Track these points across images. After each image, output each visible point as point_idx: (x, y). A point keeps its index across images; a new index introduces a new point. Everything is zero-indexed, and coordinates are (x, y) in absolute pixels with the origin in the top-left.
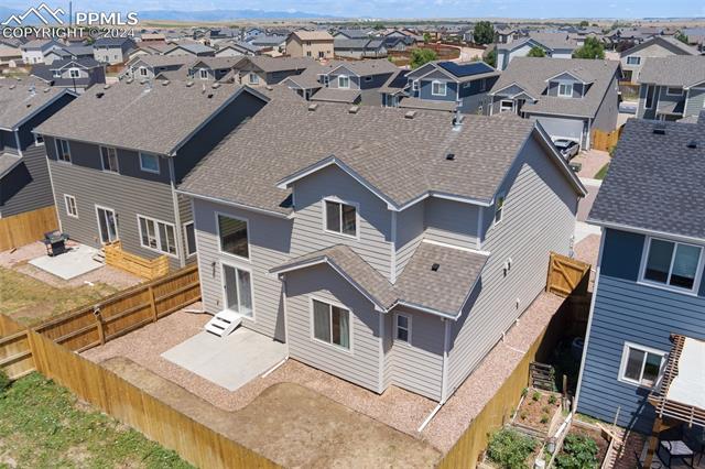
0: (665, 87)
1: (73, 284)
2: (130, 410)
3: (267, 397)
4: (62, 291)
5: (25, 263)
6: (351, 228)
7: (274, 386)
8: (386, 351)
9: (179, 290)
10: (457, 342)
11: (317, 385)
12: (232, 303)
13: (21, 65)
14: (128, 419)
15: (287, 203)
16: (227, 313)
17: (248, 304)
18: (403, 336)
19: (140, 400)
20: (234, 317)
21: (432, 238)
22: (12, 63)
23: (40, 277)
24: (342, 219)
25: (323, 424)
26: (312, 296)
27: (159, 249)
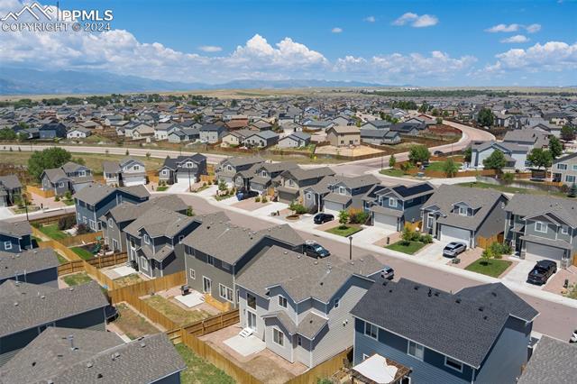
0: (517, 216)
1: (193, 310)
2: (212, 358)
3: (256, 359)
4: (187, 313)
5: (173, 297)
6: (285, 306)
7: (258, 357)
8: (294, 347)
9: (231, 317)
10: (316, 348)
11: (273, 358)
12: (250, 325)
13: (153, 140)
14: (211, 360)
15: (268, 294)
16: (248, 329)
17: (255, 325)
18: (300, 344)
19: (215, 354)
20: (250, 330)
21: (313, 311)
22: (148, 140)
23: (180, 305)
24: (284, 302)
25: (271, 370)
26: (273, 327)
27: (226, 299)
